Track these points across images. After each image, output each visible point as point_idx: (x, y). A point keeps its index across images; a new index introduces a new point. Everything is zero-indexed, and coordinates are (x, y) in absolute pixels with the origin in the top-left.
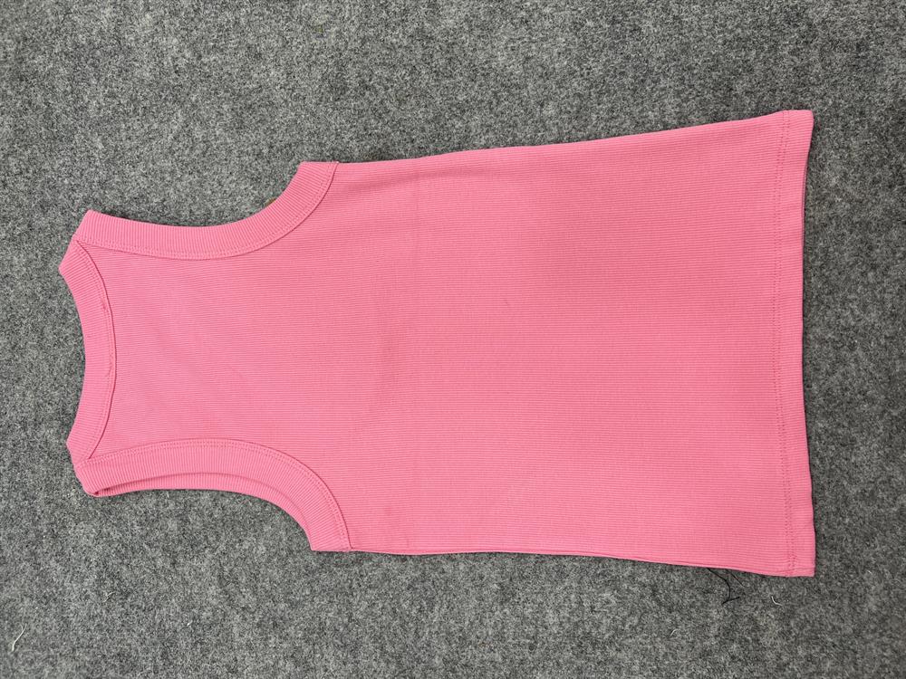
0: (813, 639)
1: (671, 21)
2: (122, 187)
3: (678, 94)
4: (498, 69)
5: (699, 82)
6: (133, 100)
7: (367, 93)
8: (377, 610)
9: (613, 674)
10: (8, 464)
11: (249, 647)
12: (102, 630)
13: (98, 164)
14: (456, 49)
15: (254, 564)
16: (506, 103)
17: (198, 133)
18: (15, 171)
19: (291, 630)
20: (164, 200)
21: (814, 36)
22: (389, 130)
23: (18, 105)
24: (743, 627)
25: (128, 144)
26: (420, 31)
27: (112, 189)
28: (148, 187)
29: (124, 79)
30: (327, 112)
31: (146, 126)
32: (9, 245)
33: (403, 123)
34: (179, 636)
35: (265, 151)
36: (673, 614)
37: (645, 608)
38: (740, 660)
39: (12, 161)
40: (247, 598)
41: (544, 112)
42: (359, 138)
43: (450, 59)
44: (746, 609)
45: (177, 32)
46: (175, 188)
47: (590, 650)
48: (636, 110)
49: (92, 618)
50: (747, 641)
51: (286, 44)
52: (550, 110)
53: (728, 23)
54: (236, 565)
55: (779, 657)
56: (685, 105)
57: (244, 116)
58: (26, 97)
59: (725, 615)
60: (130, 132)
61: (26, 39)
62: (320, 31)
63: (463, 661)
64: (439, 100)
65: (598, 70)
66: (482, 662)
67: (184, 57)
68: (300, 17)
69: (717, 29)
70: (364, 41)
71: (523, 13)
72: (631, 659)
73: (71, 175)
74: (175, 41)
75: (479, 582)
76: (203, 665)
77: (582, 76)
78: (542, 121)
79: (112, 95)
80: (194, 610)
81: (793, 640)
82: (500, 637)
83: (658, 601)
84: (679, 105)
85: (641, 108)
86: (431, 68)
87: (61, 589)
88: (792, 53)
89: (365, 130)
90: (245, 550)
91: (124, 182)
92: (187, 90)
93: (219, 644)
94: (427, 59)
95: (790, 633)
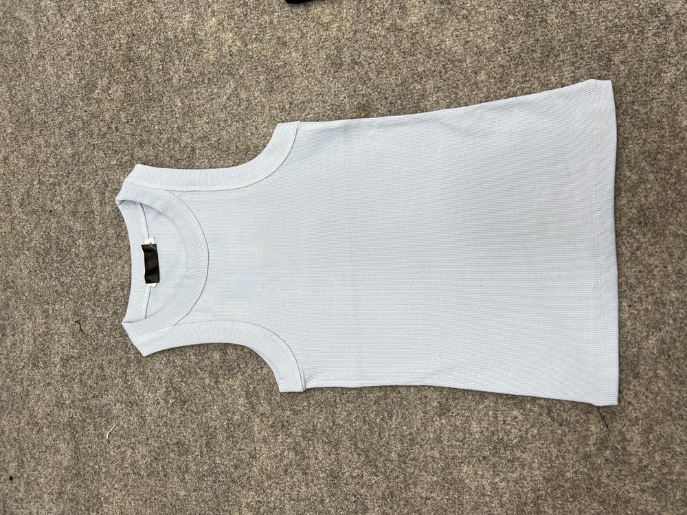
0: (667, 448)
1: (569, 14)
2: (192, 131)
3: (573, 64)
4: (447, 50)
5: (587, 56)
6: (202, 74)
7: (357, 67)
8: (353, 418)
9: (519, 469)
10: (111, 313)
11: (265, 441)
12: (167, 426)
13: (177, 116)
14: (418, 37)
15: (270, 384)
16: (452, 72)
17: (243, 95)
18: (124, 120)
19: (294, 430)
20: (220, 139)
21: (670, 24)
22: (371, 92)
23: (127, 78)
24: (614, 438)
25: (197, 103)
26: (394, 25)
27: (186, 132)
28: (210, 131)
29: (196, 61)
30: (329, 80)
31: (209, 91)
32: (118, 169)
33: (380, 86)
34: (218, 432)
35: (287, 107)
36: (563, 427)
37: (542, 423)
38: (612, 462)
39: (123, 115)
40: (264, 407)
41: (478, 78)
42: (351, 97)
43: (413, 43)
44: (617, 425)
45: (232, 29)
46: (227, 131)
47: (502, 451)
48: (542, 76)
49: (161, 417)
50: (617, 448)
51: (303, 36)
52: (482, 76)
53: (609, 15)
54: (258, 385)
55: (641, 461)
56: (577, 71)
57: (274, 83)
58: (132, 73)
59: (601, 429)
60: (199, 95)
61: (134, 35)
62: (326, 27)
63: (412, 456)
64: (405, 71)
65: (516, 49)
66: (426, 457)
67: (236, 45)
68: (313, 18)
69: (601, 20)
70: (355, 32)
71: (465, 12)
72: (532, 459)
73: (160, 123)
74: (231, 35)
75: (424, 401)
76: (233, 452)
77: (504, 53)
78: (476, 84)
79: (189, 71)
80: (229, 414)
81: (651, 449)
82: (438, 440)
83: (552, 418)
84: (573, 72)
85: (546, 74)
86: (400, 50)
87: (141, 397)
88: (655, 35)
89: (354, 91)
90: (264, 374)
91: (194, 128)
92: (237, 67)
93: (245, 438)
94: (398, 44)
95: (649, 444)
